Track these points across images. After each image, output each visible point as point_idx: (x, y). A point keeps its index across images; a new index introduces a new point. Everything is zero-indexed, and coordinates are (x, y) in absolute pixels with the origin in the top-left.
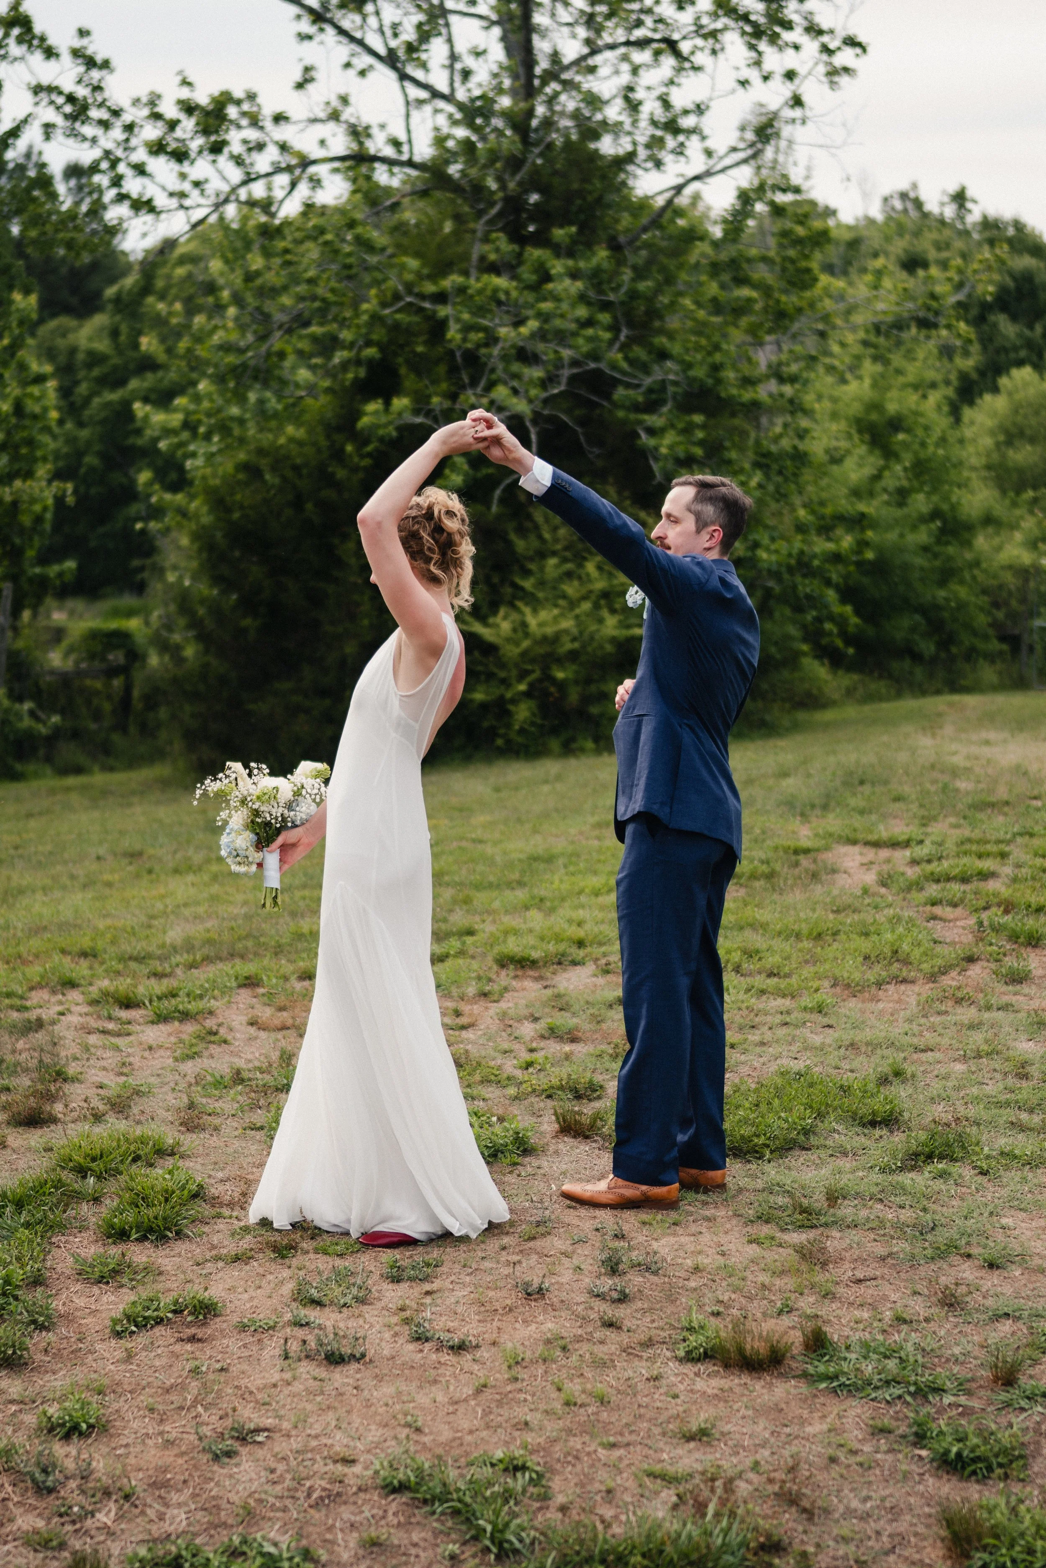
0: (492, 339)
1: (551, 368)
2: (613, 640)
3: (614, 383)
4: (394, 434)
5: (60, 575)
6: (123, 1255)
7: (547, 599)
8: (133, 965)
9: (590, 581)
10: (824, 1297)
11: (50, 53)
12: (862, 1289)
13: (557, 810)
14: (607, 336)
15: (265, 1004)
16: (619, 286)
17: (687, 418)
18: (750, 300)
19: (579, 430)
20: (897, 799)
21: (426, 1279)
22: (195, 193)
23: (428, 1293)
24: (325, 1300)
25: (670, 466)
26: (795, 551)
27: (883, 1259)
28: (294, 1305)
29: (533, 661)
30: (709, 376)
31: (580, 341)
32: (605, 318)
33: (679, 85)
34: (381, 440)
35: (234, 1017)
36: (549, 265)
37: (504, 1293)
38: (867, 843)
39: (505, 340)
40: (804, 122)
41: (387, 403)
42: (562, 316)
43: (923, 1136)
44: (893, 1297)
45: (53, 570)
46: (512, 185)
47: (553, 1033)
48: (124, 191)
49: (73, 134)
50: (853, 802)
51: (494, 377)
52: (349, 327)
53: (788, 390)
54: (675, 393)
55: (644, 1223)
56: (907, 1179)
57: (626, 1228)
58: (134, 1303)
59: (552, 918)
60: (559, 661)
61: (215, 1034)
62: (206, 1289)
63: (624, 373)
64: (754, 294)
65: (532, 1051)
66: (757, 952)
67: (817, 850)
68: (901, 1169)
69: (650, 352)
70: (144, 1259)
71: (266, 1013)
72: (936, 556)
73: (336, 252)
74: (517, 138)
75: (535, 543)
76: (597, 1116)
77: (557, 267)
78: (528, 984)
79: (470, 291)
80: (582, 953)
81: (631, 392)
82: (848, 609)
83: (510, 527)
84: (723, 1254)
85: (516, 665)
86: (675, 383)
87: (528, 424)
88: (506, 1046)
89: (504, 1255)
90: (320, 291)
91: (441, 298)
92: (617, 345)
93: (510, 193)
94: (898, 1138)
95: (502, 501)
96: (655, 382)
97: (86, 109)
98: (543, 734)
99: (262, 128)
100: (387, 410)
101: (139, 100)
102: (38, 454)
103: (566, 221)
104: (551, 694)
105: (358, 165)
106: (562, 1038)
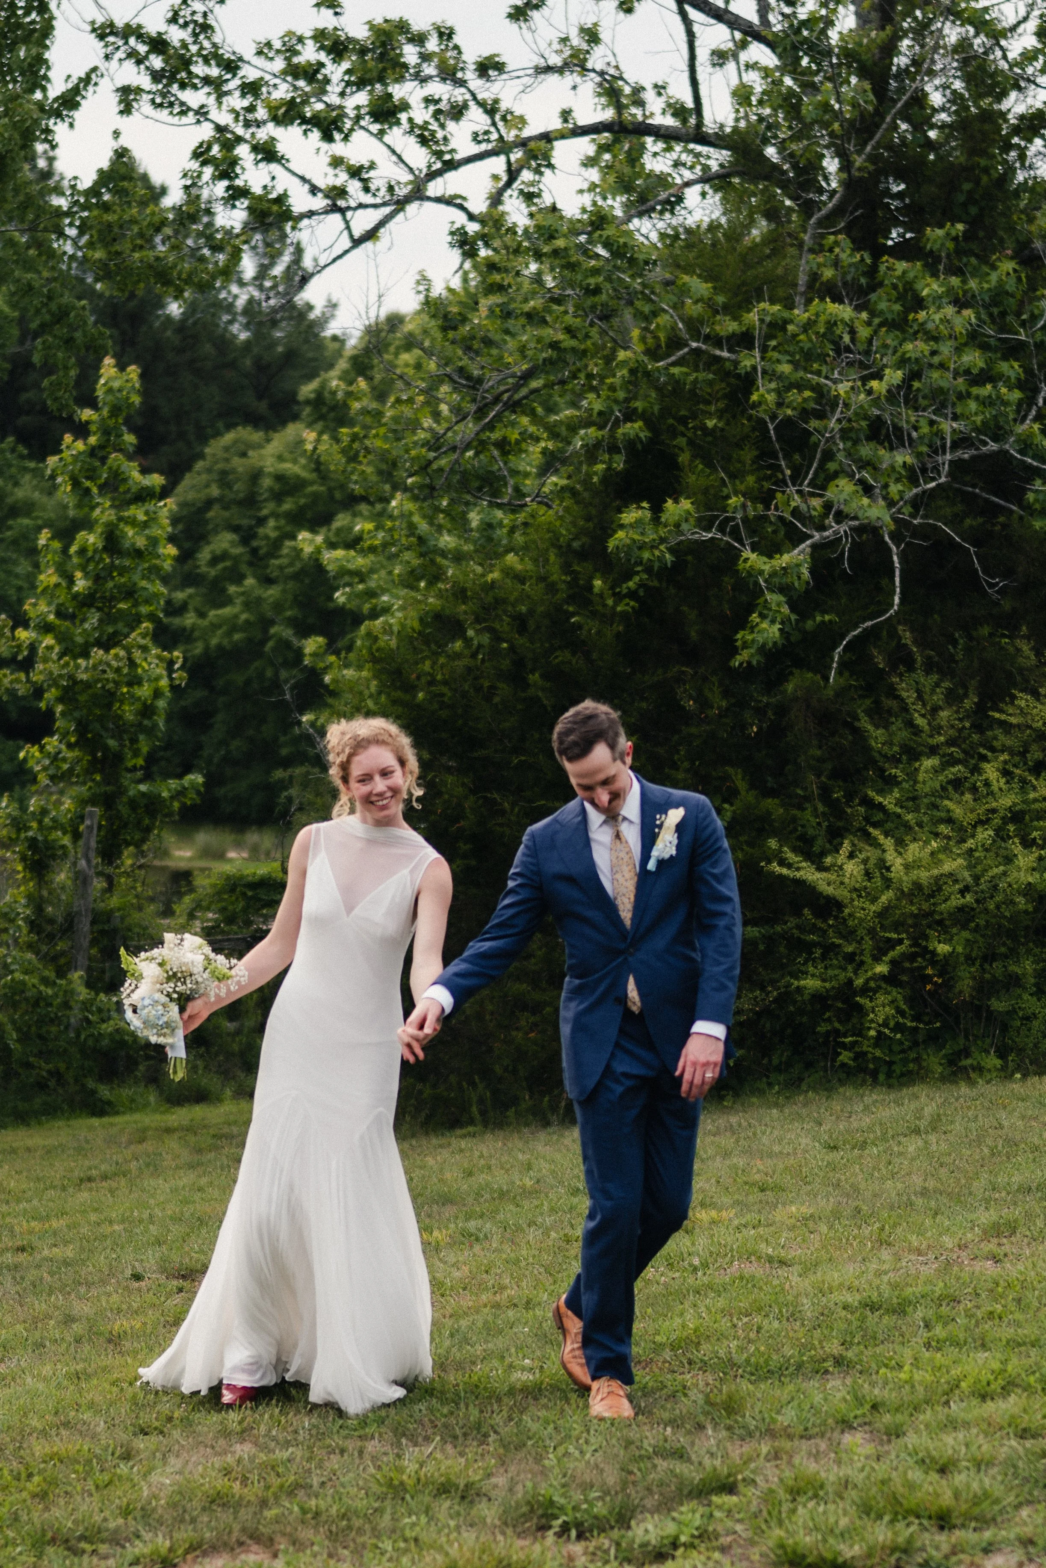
0: (825, 403)
1: (924, 449)
2: (1028, 890)
3: (1028, 473)
4: (669, 558)
5: (181, 793)
7: (920, 825)
9: (991, 794)
14: (1016, 396)
16: (1034, 318)
19: (971, 548)
22: (354, 187)
29: (897, 926)
31: (972, 406)
32: (1011, 369)
34: (649, 570)
36: (919, 284)
39: (848, 405)
41: (657, 509)
42: (942, 366)
45: (167, 788)
46: (859, 161)
48: (239, 182)
49: (164, 102)
51: (829, 465)
59: (892, 1454)
60: (942, 926)
74: (867, 86)
75: (903, 735)
77: (930, 287)
79: (790, 328)
83: (861, 708)
85: (872, 932)
87: (887, 539)
91: (744, 340)
92: (1032, 412)
93: (856, 178)
95: (842, 665)
97: (186, 63)
98: (916, 1044)
99: (462, 83)
100: (656, 520)
101: (269, 44)
102: (144, 610)
103: (946, 216)
104: (928, 979)
105: (616, 141)
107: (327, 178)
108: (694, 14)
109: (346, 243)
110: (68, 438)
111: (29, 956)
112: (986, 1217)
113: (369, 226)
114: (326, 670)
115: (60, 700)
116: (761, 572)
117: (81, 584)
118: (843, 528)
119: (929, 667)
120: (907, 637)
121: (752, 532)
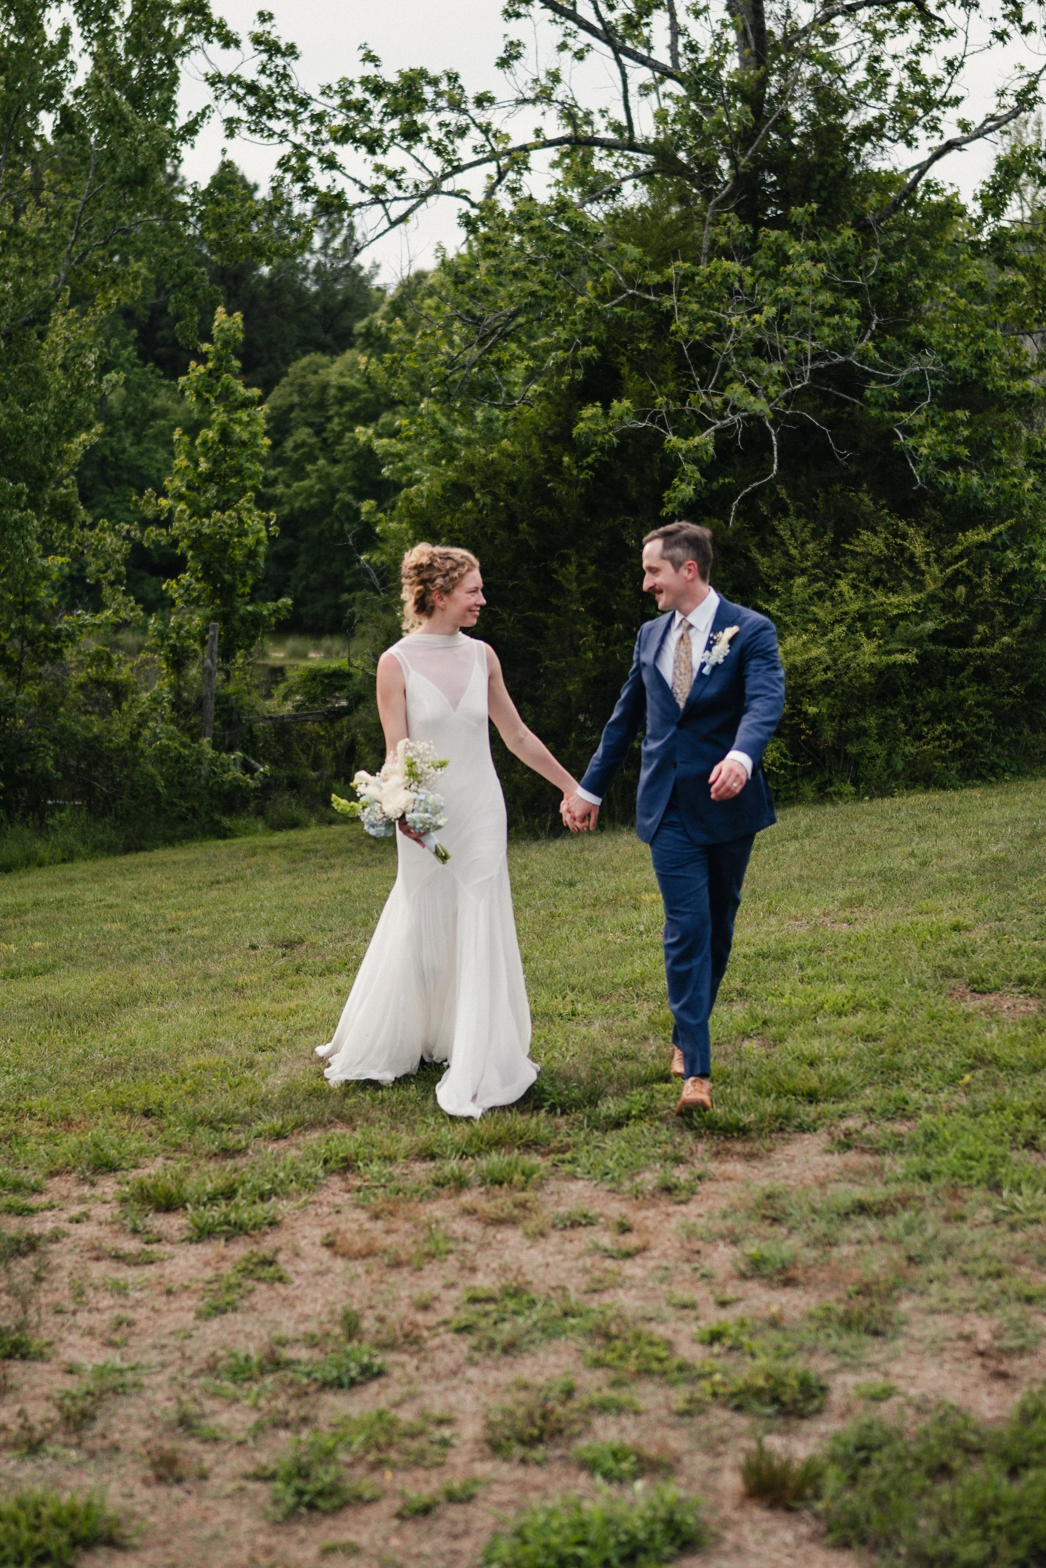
0: (723, 331)
1: (792, 361)
2: (871, 668)
3: (866, 377)
4: (616, 441)
5: (277, 611)
7: (795, 624)
8: (202, 1133)
9: (844, 602)
11: (229, 41)
14: (856, 324)
15: (356, 1207)
16: (868, 268)
17: (950, 414)
18: (1015, 284)
19: (827, 430)
22: (391, 186)
25: (932, 468)
30: (974, 366)
31: (825, 331)
32: (852, 304)
33: (928, 51)
34: (601, 449)
35: (307, 1231)
36: (787, 246)
39: (738, 331)
41: (606, 407)
42: (804, 303)
45: (267, 608)
46: (743, 161)
47: (758, 1268)
48: (310, 184)
49: (257, 129)
51: (726, 373)
52: (563, 324)
54: (936, 387)
60: (811, 694)
61: (271, 1263)
63: (875, 365)
64: (1022, 278)
69: (905, 342)
74: (748, 108)
75: (781, 561)
77: (794, 248)
79: (697, 278)
80: (812, 1112)
81: (885, 387)
83: (752, 543)
86: (935, 376)
87: (768, 425)
88: (686, 1293)
90: (528, 284)
91: (665, 288)
92: (868, 335)
93: (741, 171)
95: (738, 513)
96: (912, 374)
97: (272, 101)
98: (794, 777)
99: (465, 112)
100: (606, 414)
101: (329, 87)
102: (248, 483)
103: (804, 198)
104: (802, 732)
105: (574, 150)
106: (770, 1278)
107: (372, 180)
108: (625, 60)
109: (385, 224)
110: (193, 364)
111: (172, 727)
112: (842, 894)
113: (402, 212)
114: (376, 523)
115: (190, 547)
116: (680, 450)
117: (204, 466)
118: (737, 418)
119: (799, 514)
120: (783, 493)
121: (673, 422)
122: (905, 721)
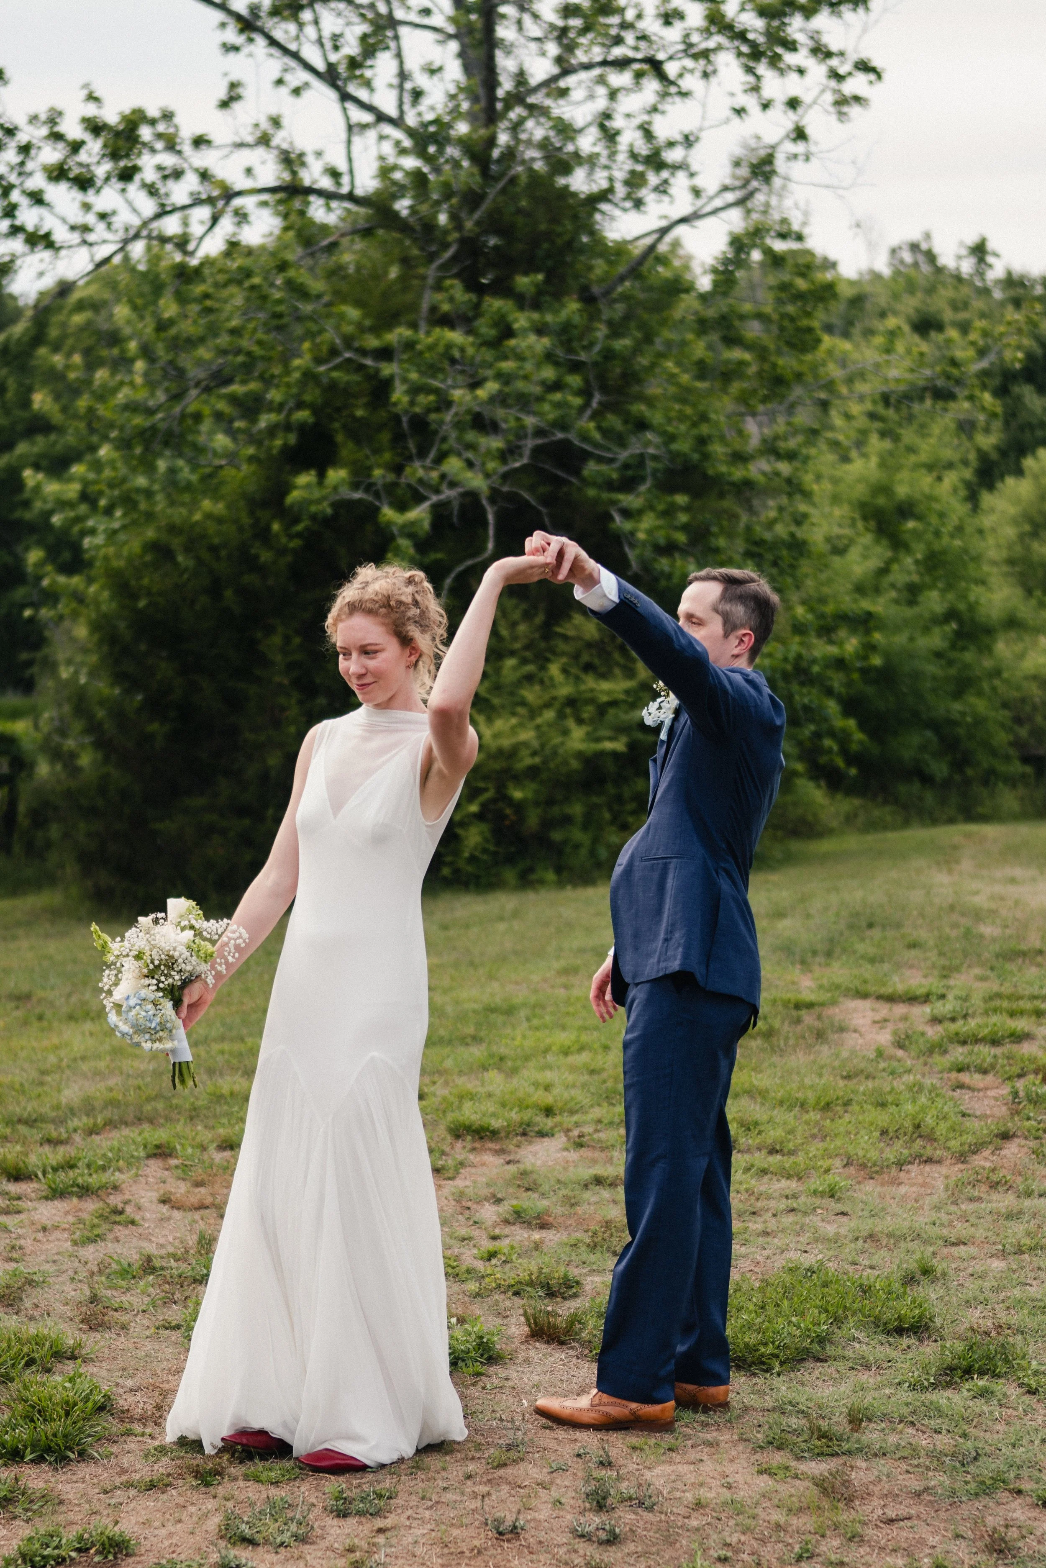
0: (444, 403)
1: (511, 438)
2: (579, 755)
3: (586, 456)
4: (329, 511)
6: (17, 1480)
7: (503, 707)
8: (22, 1129)
9: (554, 686)
10: (850, 1539)
12: (894, 1531)
13: (516, 953)
14: (577, 401)
15: (179, 1178)
16: (592, 344)
17: (669, 499)
18: (742, 363)
19: (544, 510)
20: (913, 945)
21: (377, 1513)
22: (101, 227)
23: (380, 1531)
24: (258, 1538)
25: (648, 553)
26: (792, 655)
27: (918, 1494)
28: (222, 1543)
29: (486, 778)
30: (695, 450)
31: (546, 407)
32: (575, 380)
33: (663, 113)
34: (314, 517)
35: (143, 1193)
36: (511, 318)
37: (472, 1531)
38: (880, 997)
39: (460, 404)
40: (807, 159)
41: (321, 475)
42: (526, 378)
43: (960, 1346)
44: (932, 1541)
46: (469, 224)
47: (518, 1217)
48: (18, 223)
50: (861, 948)
51: (445, 447)
52: (277, 386)
53: (784, 468)
54: (655, 472)
55: (634, 1448)
56: (942, 1397)
57: (613, 1453)
58: (30, 1539)
59: (515, 1081)
60: (517, 778)
61: (121, 1213)
62: (117, 1523)
63: (596, 445)
64: (747, 356)
65: (494, 1238)
66: (756, 1124)
67: (822, 1004)
68: (934, 1386)
69: (626, 422)
70: (41, 1485)
71: (180, 1189)
72: (950, 663)
73: (264, 298)
74: (476, 170)
76: (574, 1320)
77: (521, 320)
78: (488, 1158)
79: (419, 347)
80: (550, 1122)
81: (604, 468)
82: (851, 723)
84: (729, 1487)
86: (655, 458)
87: (484, 502)
88: (463, 1232)
89: (469, 1485)
90: (245, 343)
91: (385, 354)
92: (588, 413)
93: (466, 234)
94: (929, 1351)
95: (452, 591)
96: (632, 456)
98: (497, 863)
99: (179, 152)
100: (321, 483)
101: (37, 117)
103: (529, 267)
104: (506, 817)
105: (288, 199)
106: (530, 1223)
107: (77, 216)
108: (349, 106)
113: (107, 253)
116: (395, 524)
118: (453, 493)
121: (389, 494)
122: (610, 809)
